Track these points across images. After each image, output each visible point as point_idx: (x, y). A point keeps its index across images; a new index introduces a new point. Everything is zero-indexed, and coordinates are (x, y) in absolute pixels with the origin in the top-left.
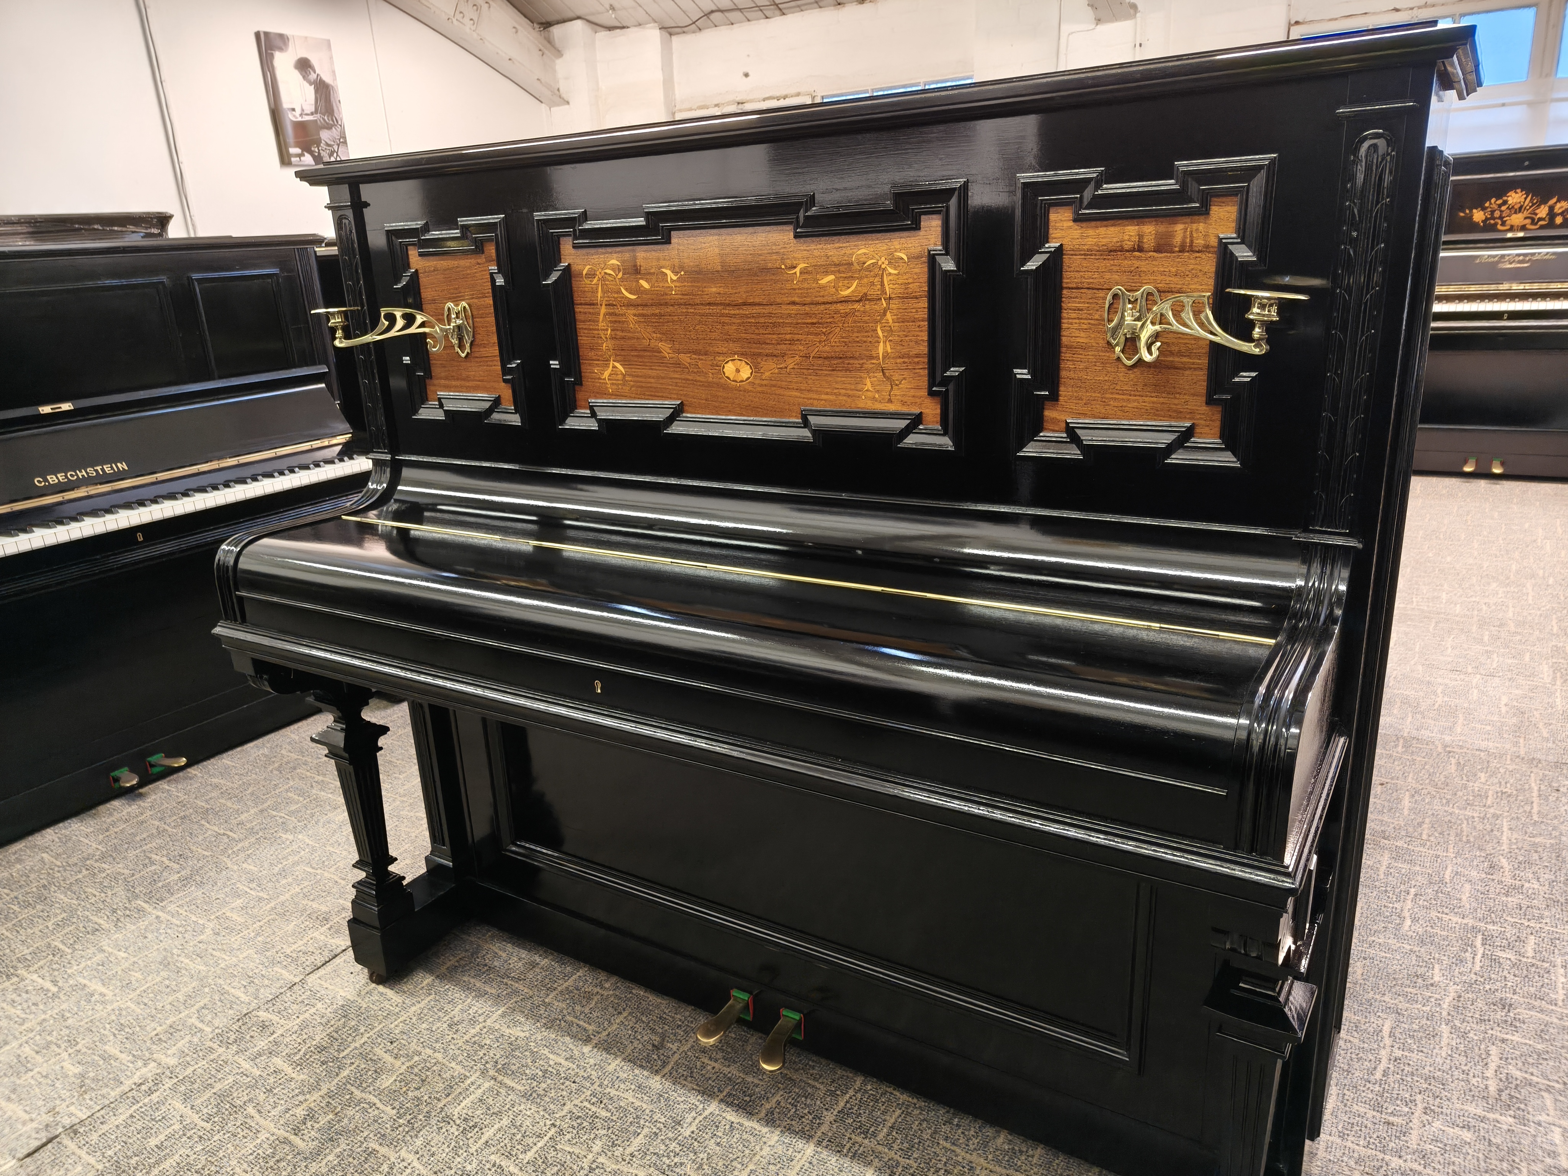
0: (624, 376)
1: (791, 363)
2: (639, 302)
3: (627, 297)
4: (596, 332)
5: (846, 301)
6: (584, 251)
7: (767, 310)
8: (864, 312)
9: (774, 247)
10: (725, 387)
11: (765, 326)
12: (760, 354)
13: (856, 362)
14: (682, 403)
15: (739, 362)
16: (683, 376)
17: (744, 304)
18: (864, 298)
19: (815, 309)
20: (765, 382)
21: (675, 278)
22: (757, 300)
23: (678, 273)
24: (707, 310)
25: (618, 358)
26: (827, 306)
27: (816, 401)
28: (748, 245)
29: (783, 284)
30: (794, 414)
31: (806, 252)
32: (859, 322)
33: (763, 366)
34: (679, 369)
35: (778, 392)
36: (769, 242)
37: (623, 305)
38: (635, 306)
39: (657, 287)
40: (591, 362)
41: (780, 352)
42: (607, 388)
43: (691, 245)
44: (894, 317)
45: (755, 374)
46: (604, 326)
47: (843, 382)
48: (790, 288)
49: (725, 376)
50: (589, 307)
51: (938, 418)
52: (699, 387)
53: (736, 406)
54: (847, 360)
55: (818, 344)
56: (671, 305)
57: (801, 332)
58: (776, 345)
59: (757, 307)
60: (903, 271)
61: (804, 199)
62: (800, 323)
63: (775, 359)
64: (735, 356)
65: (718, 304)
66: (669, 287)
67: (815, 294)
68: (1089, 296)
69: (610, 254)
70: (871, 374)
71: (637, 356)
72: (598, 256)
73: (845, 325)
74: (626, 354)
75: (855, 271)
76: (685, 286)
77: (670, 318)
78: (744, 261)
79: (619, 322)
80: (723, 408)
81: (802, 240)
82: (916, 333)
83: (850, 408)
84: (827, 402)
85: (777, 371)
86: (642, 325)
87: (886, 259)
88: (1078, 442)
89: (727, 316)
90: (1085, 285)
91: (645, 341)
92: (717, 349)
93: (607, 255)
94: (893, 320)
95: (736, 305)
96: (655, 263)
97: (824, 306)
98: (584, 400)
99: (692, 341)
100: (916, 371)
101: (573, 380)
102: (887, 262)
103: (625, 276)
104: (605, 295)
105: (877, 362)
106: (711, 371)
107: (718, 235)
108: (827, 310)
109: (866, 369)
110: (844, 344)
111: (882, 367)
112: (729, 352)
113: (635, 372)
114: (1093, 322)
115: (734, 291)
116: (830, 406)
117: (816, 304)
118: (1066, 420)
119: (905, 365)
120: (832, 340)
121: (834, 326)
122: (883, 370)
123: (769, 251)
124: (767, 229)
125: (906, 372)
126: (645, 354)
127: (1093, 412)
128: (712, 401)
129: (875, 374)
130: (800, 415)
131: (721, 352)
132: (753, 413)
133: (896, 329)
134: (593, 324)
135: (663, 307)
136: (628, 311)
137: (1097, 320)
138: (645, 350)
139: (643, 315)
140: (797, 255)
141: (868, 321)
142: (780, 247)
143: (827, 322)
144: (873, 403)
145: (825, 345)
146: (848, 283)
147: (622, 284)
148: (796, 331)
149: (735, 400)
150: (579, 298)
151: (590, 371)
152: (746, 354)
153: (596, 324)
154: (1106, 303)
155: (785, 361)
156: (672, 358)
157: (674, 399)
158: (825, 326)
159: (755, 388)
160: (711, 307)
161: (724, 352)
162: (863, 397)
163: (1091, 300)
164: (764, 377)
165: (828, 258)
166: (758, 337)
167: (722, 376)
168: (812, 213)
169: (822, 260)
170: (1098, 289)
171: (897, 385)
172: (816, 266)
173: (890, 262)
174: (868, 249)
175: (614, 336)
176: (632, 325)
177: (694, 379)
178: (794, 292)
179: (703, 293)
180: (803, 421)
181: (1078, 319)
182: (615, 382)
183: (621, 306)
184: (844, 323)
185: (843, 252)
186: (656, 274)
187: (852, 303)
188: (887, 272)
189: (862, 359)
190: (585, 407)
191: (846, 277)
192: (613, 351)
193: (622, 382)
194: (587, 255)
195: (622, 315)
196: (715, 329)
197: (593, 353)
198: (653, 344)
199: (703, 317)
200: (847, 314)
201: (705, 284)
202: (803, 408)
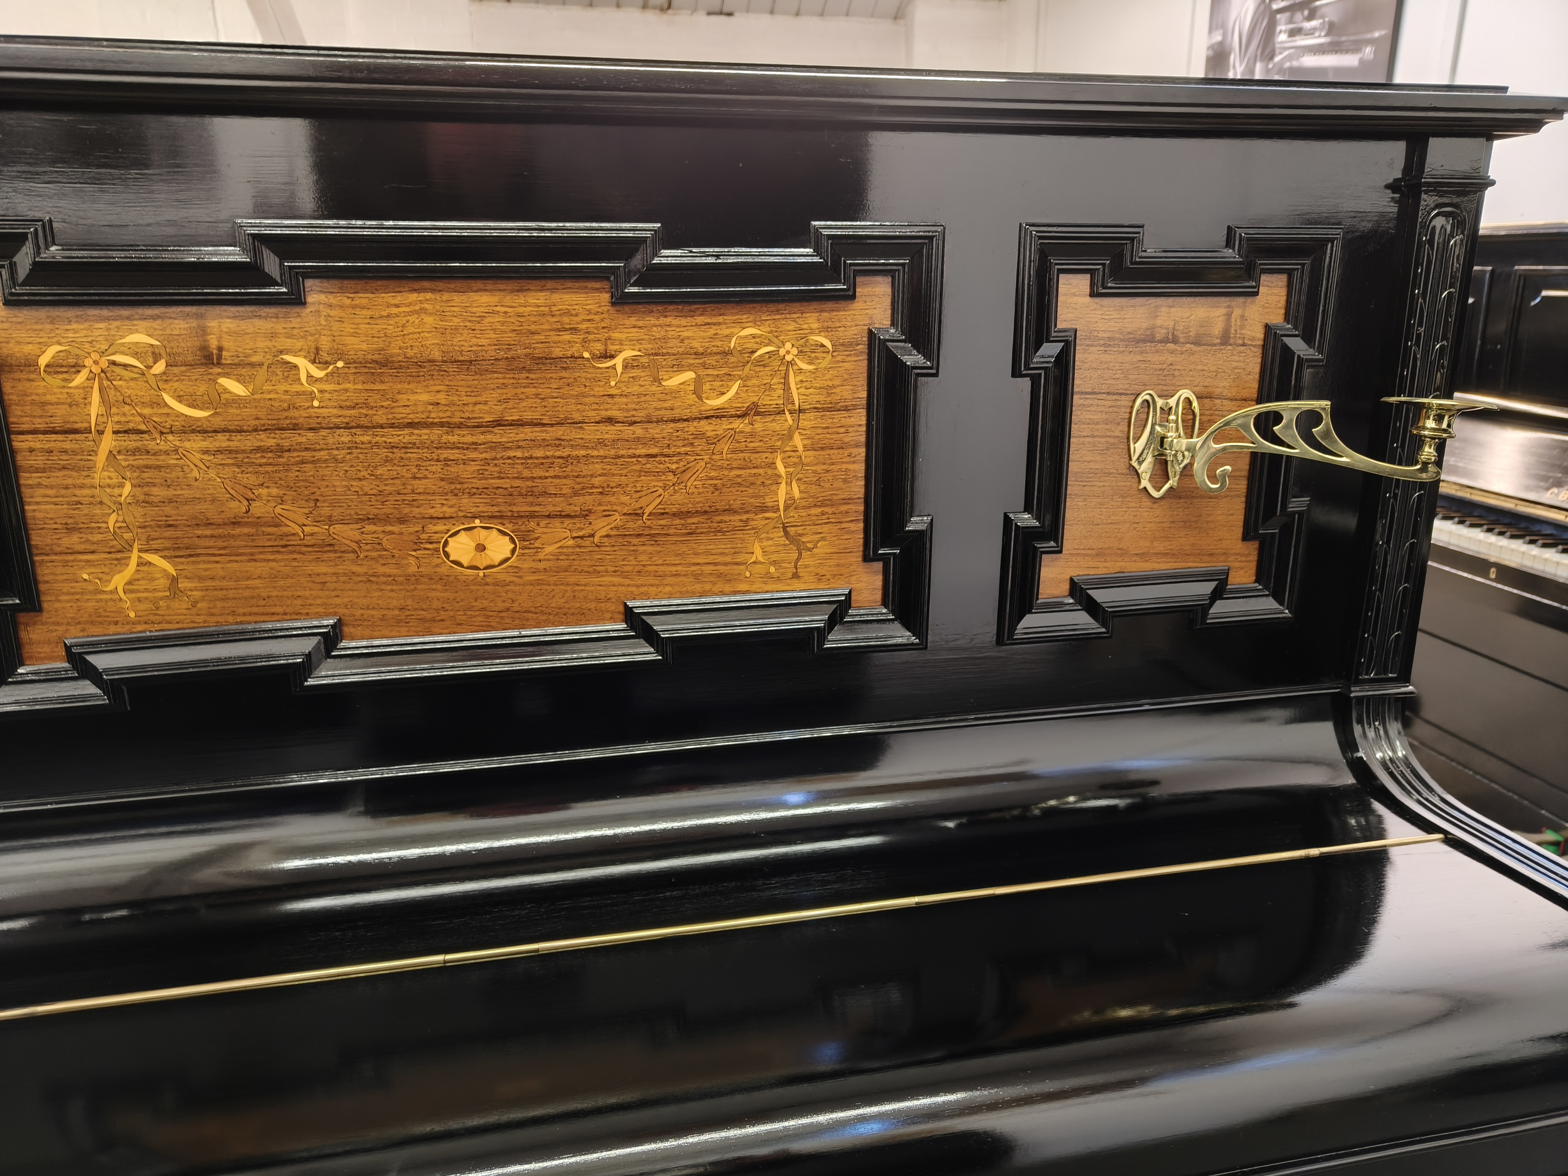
0: (174, 580)
1: (601, 527)
2: (218, 422)
3: (179, 415)
4: (87, 492)
5: (718, 415)
6: (42, 313)
7: (551, 433)
8: (752, 435)
9: (566, 319)
10: (447, 582)
11: (547, 462)
12: (532, 516)
13: (737, 517)
14: (339, 620)
15: (484, 533)
16: (340, 569)
17: (499, 423)
18: (752, 411)
19: (655, 431)
20: (541, 565)
21: (318, 373)
22: (528, 416)
23: (327, 363)
24: (405, 436)
25: (155, 544)
26: (680, 425)
27: (655, 588)
28: (505, 313)
29: (585, 386)
30: (608, 615)
31: (636, 330)
32: (742, 451)
33: (544, 536)
34: (332, 555)
35: (572, 579)
36: (554, 308)
37: (168, 431)
38: (206, 432)
39: (270, 392)
40: (70, 557)
41: (578, 509)
42: (120, 611)
43: (363, 308)
44: (806, 442)
45: (522, 551)
46: (110, 478)
47: (708, 553)
48: (602, 394)
49: (448, 559)
50: (60, 437)
51: (878, 596)
52: (383, 587)
53: (477, 613)
54: (719, 515)
55: (661, 491)
56: (310, 429)
57: (624, 472)
58: (571, 497)
59: (528, 429)
60: (822, 365)
61: (648, 234)
62: (622, 456)
63: (567, 521)
64: (477, 522)
65: (433, 425)
66: (304, 393)
67: (655, 404)
68: (1108, 403)
69: (127, 322)
70: (763, 536)
71: (212, 536)
72: (86, 325)
73: (714, 457)
74: (179, 534)
75: (734, 365)
76: (346, 390)
77: (307, 455)
78: (498, 343)
79: (158, 468)
80: (442, 620)
81: (627, 308)
82: (844, 466)
83: (723, 593)
84: (677, 588)
85: (571, 542)
86: (228, 472)
87: (793, 345)
88: (1092, 607)
89: (454, 446)
90: (1105, 389)
91: (234, 504)
92: (432, 511)
93: (117, 323)
94: (804, 446)
95: (478, 427)
96: (262, 344)
97: (672, 425)
98: (49, 642)
99: (367, 498)
100: (843, 525)
101: (18, 601)
102: (795, 351)
103: (176, 370)
104: (114, 410)
105: (775, 515)
106: (413, 553)
107: (433, 291)
108: (680, 433)
109: (753, 529)
110: (712, 489)
111: (783, 524)
112: (461, 514)
113: (206, 570)
114: (1111, 440)
115: (474, 400)
116: (682, 595)
117: (657, 422)
118: (1071, 580)
119: (824, 517)
120: (689, 484)
121: (693, 458)
122: (784, 528)
123: (555, 327)
124: (550, 284)
125: (826, 528)
126: (238, 530)
127: (1106, 565)
128: (417, 609)
129: (771, 536)
130: (622, 617)
131: (441, 515)
132: (517, 622)
133: (808, 460)
134: (75, 474)
135: (287, 434)
136: (187, 445)
137: (1117, 437)
138: (234, 523)
139: (231, 452)
140: (616, 335)
141: (759, 449)
142: (579, 319)
143: (679, 453)
144: (764, 583)
145: (675, 492)
146: (722, 385)
147: (166, 386)
148: (614, 469)
149: (475, 604)
150: (27, 419)
151: (65, 577)
152: (501, 517)
153: (85, 473)
154: (1131, 413)
155: (590, 523)
156: (312, 535)
157: (319, 616)
158: (675, 459)
159: (521, 577)
160: (416, 432)
161: (447, 515)
162: (748, 574)
163: (1111, 410)
164: (541, 556)
165: (682, 341)
166: (530, 483)
167: (440, 561)
168: (664, 261)
169: (669, 345)
170: (1121, 394)
171: (810, 550)
172: (656, 354)
173: (801, 352)
174: (761, 328)
175: (142, 498)
176: (195, 473)
177: (371, 572)
178: (610, 400)
179: (394, 404)
180: (632, 627)
181: (1093, 436)
182: (146, 595)
183: (162, 433)
184: (713, 454)
185: (712, 332)
186: (265, 367)
187: (732, 420)
188: (795, 367)
189: (747, 512)
190: (51, 659)
191: (717, 376)
192: (139, 530)
193: (168, 594)
194: (52, 323)
195: (166, 453)
196: (426, 473)
197: (75, 538)
198: (258, 509)
199: (395, 450)
200: (719, 439)
201: (399, 386)
202: (630, 604)
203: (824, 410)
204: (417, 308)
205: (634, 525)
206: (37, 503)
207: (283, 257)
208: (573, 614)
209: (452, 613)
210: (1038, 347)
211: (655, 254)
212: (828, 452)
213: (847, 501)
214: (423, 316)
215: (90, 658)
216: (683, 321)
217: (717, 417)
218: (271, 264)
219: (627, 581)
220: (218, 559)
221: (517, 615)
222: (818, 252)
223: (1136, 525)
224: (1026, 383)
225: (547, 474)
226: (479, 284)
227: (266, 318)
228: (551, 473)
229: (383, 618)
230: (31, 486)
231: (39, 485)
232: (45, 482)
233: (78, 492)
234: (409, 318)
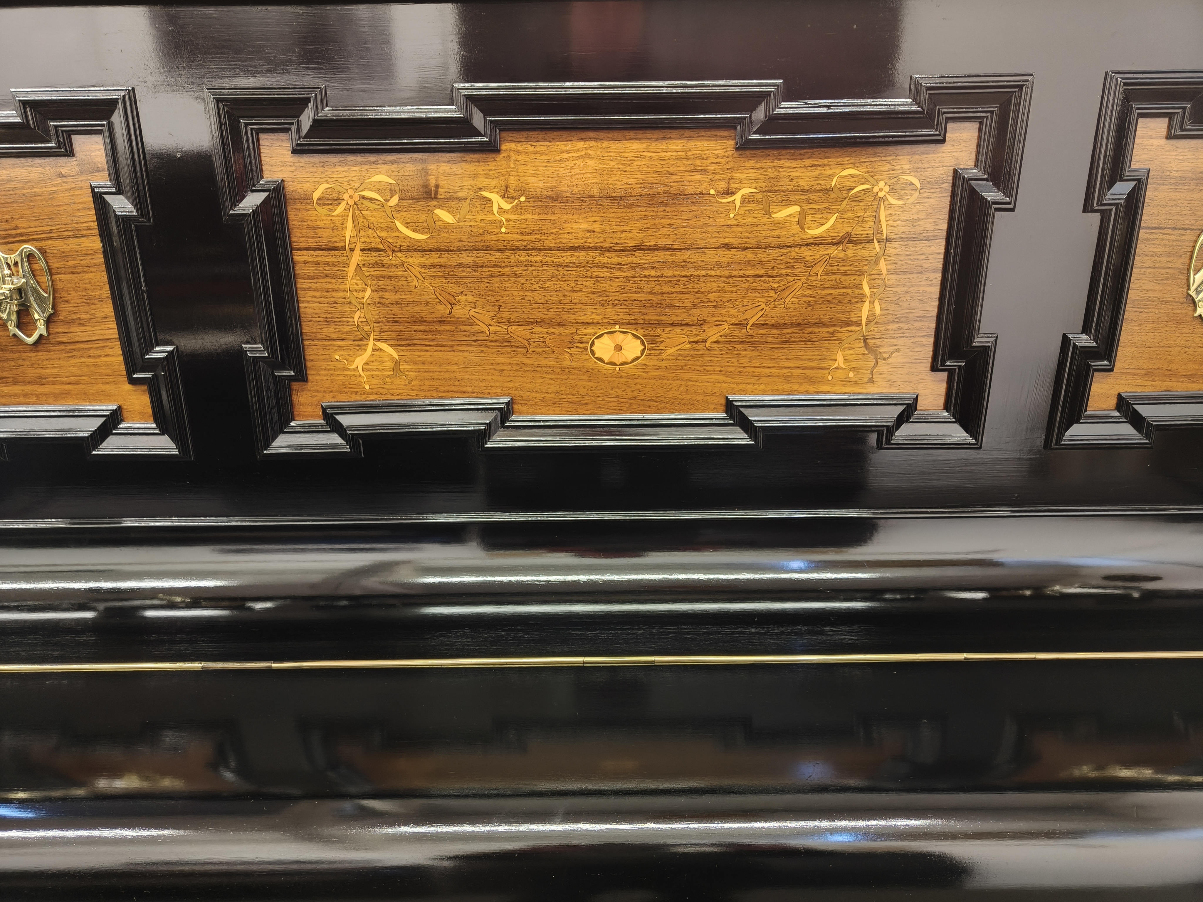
0: (397, 363)
1: (713, 334)
2: (433, 244)
3: (406, 237)
4: (341, 294)
5: (817, 242)
6: (316, 159)
7: (679, 257)
8: (844, 260)
9: (698, 162)
10: (592, 374)
11: (674, 280)
12: (659, 324)
13: (825, 330)
14: (512, 399)
15: (622, 336)
16: (514, 361)
17: (639, 248)
18: (845, 240)
19: (763, 255)
20: (664, 364)
21: (506, 206)
22: (662, 242)
23: (513, 198)
24: (568, 257)
25: (385, 335)
26: (784, 251)
27: (751, 386)
28: (650, 157)
29: (709, 218)
30: (713, 406)
31: (754, 171)
32: (834, 274)
33: (667, 340)
34: (509, 349)
35: (687, 376)
36: (689, 153)
37: (398, 249)
38: (424, 251)
39: (470, 221)
40: (328, 343)
41: (695, 319)
42: (360, 384)
43: (542, 154)
44: (890, 267)
45: (649, 352)
46: (357, 285)
47: (798, 359)
48: (722, 224)
49: (594, 356)
50: (325, 253)
51: (941, 401)
52: (545, 376)
53: (612, 400)
54: (810, 327)
55: (763, 306)
56: (498, 250)
57: (735, 289)
58: (691, 309)
59: (661, 253)
60: (910, 201)
61: (772, 89)
62: (734, 276)
63: (686, 329)
64: (617, 327)
65: (589, 248)
66: (495, 222)
67: (764, 233)
68: (1172, 237)
69: (374, 166)
70: (846, 346)
71: (425, 331)
72: (346, 168)
73: (810, 278)
74: (402, 328)
75: (834, 200)
76: (526, 220)
77: (495, 270)
78: (643, 183)
79: (390, 277)
80: (586, 404)
81: (748, 153)
82: (922, 289)
83: (807, 393)
84: (770, 387)
85: (688, 346)
86: (438, 282)
87: (886, 183)
88: (1137, 421)
89: (604, 266)
90: (1171, 224)
91: (441, 307)
92: (584, 317)
93: (367, 167)
94: (888, 271)
95: (623, 250)
96: (467, 182)
97: (777, 250)
98: (311, 405)
99: (536, 306)
100: (916, 340)
101: (293, 373)
102: (887, 189)
103: (405, 203)
104: (362, 233)
105: (858, 328)
106: (568, 350)
107: (596, 139)
108: (783, 257)
109: (838, 340)
110: (806, 305)
111: (864, 336)
112: (605, 321)
113: (419, 356)
114: (1171, 271)
115: (621, 228)
116: (774, 392)
117: (765, 248)
118: (1119, 395)
119: (900, 332)
120: (787, 300)
121: (792, 279)
122: (865, 340)
123: (689, 168)
124: (687, 133)
125: (900, 341)
126: (443, 328)
127: (1154, 383)
128: (568, 394)
129: (853, 346)
130: (723, 408)
131: (591, 321)
132: (642, 408)
133: (891, 282)
134: (333, 281)
135: (481, 254)
136: (410, 260)
137: (1178, 268)
138: (440, 322)
139: (441, 266)
140: (737, 175)
141: (849, 272)
142: (709, 162)
143: (781, 274)
144: (844, 385)
145: (775, 306)
146: (822, 218)
147: (398, 215)
148: (727, 287)
149: (611, 392)
150: (303, 239)
151: (324, 357)
152: (636, 324)
153: (340, 280)
154: (1194, 247)
155: (704, 331)
156: (495, 333)
157: (497, 396)
158: (777, 279)
159: (647, 373)
160: (576, 254)
161: (595, 321)
162: (830, 378)
163: (1174, 243)
164: (664, 356)
165: (792, 180)
166: (660, 298)
167: (587, 357)
168: (783, 111)
169: (781, 183)
170: (1186, 229)
171: (885, 359)
172: (769, 191)
173: (893, 189)
174: (859, 169)
175: (377, 300)
176: (415, 283)
177: (536, 364)
178: (728, 230)
179: (561, 232)
180: (731, 417)
181: (1154, 268)
182: (377, 373)
183: (393, 251)
184: (810, 275)
185: (818, 172)
186: (468, 201)
187: (828, 247)
188: (886, 203)
189: (834, 325)
190: (313, 417)
191: (819, 209)
192: (375, 324)
193: (392, 373)
194: (323, 167)
195: (396, 266)
196: (581, 287)
197: (332, 328)
198: (459, 311)
199: (560, 269)
200: (815, 263)
201: (566, 217)
202: (731, 398)
203: (908, 239)
204: (583, 153)
205: (739, 333)
206: (308, 302)
207: (486, 112)
208: (685, 404)
209: (593, 399)
210: (1111, 185)
211: (776, 106)
212: (909, 276)
213: (920, 319)
214: (587, 160)
215: (339, 418)
216: (794, 164)
217: (816, 244)
218: (478, 120)
219: (729, 380)
220: (428, 348)
221: (642, 402)
222: (916, 101)
223: (1187, 349)
224: (1095, 219)
225: (673, 290)
226: (632, 134)
227: (470, 162)
228: (677, 289)
229: (543, 400)
230: (304, 289)
231: (310, 289)
232: (314, 286)
233: (335, 294)
234: (576, 161)
